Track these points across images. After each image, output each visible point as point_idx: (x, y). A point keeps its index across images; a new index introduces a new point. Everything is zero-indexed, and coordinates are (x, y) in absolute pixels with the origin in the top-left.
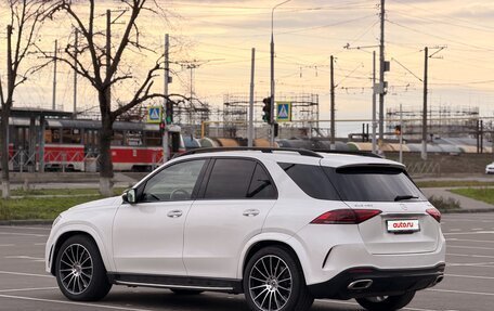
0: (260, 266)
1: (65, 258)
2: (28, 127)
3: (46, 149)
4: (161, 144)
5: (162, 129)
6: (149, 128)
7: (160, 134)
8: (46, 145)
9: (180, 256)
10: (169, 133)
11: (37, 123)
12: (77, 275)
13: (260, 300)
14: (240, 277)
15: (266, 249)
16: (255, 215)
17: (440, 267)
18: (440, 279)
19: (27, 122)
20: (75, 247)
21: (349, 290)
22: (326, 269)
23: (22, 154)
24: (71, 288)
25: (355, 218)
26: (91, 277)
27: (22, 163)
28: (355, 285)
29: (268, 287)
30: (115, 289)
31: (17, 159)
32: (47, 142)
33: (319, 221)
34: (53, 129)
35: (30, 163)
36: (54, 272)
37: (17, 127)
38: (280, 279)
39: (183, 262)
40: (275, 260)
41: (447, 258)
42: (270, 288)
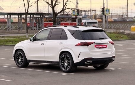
0: (63, 58)
1: (17, 56)
2: (39, 18)
3: (44, 24)
4: (76, 21)
5: (76, 17)
6: (73, 17)
7: (75, 18)
8: (44, 23)
9: (44, 55)
10: (78, 18)
11: (42, 16)
12: (20, 61)
13: (63, 67)
14: (58, 61)
15: (64, 53)
16: (62, 44)
17: (114, 57)
18: (114, 60)
19: (39, 16)
20: (19, 53)
21: (85, 64)
22: (79, 58)
23: (38, 25)
24: (18, 64)
25: (87, 44)
26: (23, 61)
27: (38, 28)
28: (87, 63)
29: (65, 63)
30: (30, 64)
31: (36, 27)
32: (45, 22)
33: (77, 45)
34: (47, 18)
35: (40, 27)
36: (14, 60)
37: (37, 18)
38: (68, 61)
39: (45, 57)
40: (66, 56)
41: (116, 54)
42: (66, 64)
